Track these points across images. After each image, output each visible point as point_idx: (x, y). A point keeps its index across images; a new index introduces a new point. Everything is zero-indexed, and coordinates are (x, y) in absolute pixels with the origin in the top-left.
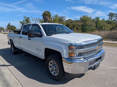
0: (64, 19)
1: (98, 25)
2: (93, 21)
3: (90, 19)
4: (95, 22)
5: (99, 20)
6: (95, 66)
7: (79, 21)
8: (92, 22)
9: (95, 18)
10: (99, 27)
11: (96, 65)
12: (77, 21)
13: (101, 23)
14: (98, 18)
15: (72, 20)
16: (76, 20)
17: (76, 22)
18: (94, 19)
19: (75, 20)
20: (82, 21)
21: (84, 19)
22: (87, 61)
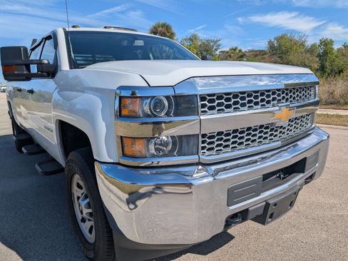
0: (215, 47)
1: (327, 64)
2: (311, 50)
3: (302, 44)
4: (319, 56)
5: (333, 49)
6: (267, 205)
7: (266, 54)
8: (308, 55)
9: (318, 42)
10: (331, 71)
11: (271, 202)
12: (258, 53)
13: (336, 57)
14: (326, 44)
15: (240, 51)
16: (256, 51)
17: (256, 56)
18: (314, 46)
19: (250, 51)
20: (275, 54)
21: (280, 46)
22: (211, 179)
